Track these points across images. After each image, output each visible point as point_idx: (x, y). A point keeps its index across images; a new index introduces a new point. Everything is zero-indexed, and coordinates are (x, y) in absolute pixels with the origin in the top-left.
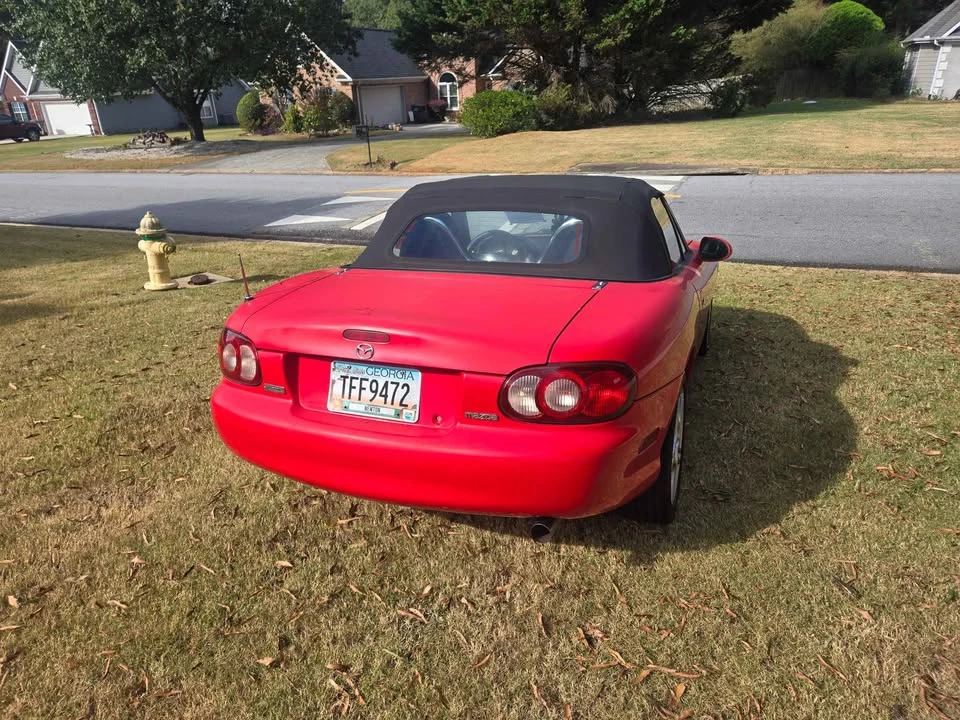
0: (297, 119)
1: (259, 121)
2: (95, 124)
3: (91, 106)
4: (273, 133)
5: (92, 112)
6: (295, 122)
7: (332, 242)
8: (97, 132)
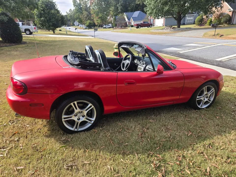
0: (211, 22)
1: (200, 22)
2: (164, 24)
3: (164, 19)
4: (203, 26)
5: (164, 21)
6: (210, 23)
7: (172, 55)
8: (163, 26)
